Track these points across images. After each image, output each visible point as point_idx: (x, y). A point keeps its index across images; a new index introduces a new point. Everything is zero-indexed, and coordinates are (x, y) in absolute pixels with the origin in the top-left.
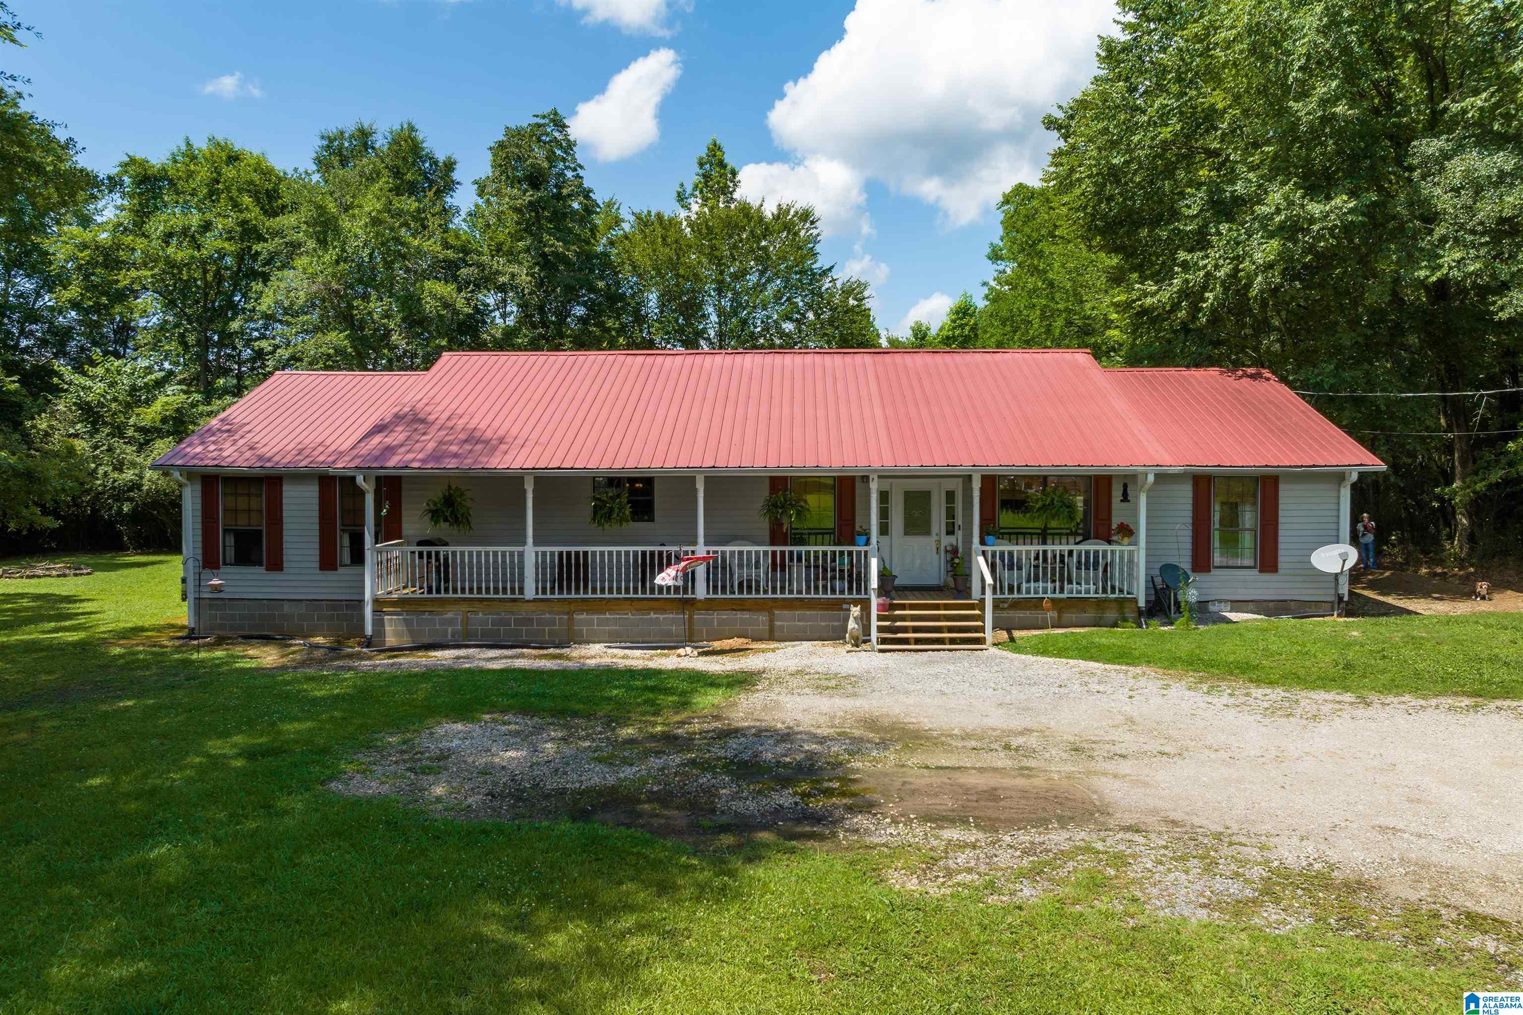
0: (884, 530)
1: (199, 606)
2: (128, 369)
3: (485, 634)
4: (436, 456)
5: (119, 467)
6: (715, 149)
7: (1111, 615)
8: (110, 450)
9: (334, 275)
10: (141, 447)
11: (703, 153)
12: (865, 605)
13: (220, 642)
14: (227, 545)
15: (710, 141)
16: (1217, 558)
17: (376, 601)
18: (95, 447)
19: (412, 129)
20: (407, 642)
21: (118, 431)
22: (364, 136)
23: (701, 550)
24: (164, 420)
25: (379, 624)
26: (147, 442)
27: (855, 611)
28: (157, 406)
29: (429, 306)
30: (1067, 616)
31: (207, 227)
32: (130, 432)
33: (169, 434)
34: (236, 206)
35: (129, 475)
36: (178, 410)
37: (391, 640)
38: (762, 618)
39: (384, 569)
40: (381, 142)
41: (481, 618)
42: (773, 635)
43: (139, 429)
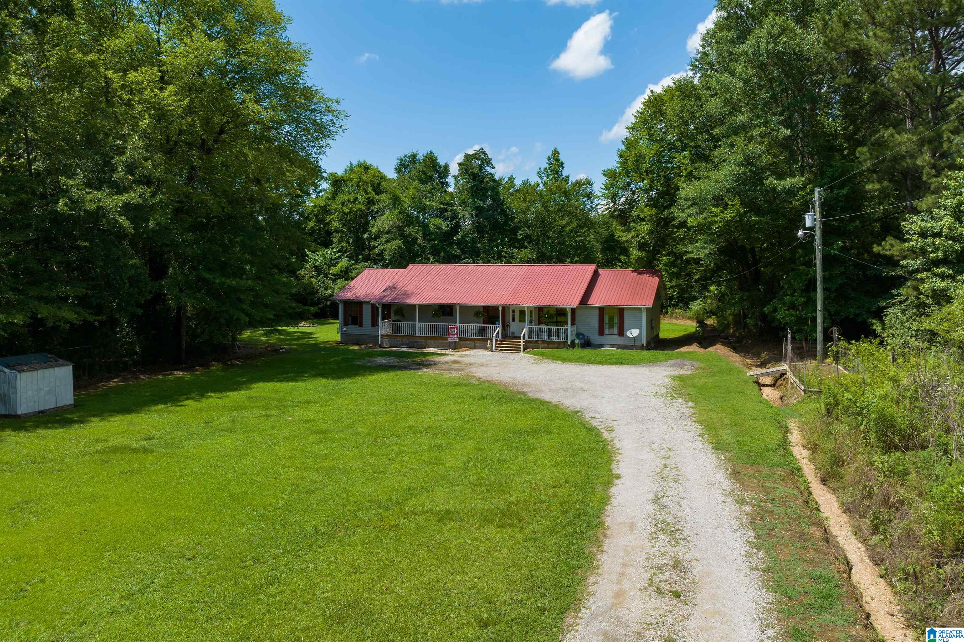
0: (513, 320)
1: (342, 335)
2: (329, 252)
3: (407, 344)
4: (395, 299)
5: (326, 289)
6: (556, 153)
7: (561, 346)
8: (323, 283)
9: (398, 219)
10: (334, 281)
11: (550, 154)
12: (492, 340)
13: (347, 344)
14: (349, 319)
15: (553, 149)
16: (607, 331)
17: (382, 335)
18: (319, 281)
19: (431, 153)
20: (389, 345)
21: (326, 276)
22: (414, 156)
23: (458, 325)
24: (341, 271)
25: (382, 341)
26: (336, 279)
27: (489, 341)
28: (339, 266)
29: (432, 228)
30: (550, 346)
31: (356, 199)
32: (330, 276)
33: (343, 277)
34: (366, 191)
35: (329, 292)
36: (346, 268)
37: (385, 345)
38: (472, 343)
39: (386, 327)
40: (420, 157)
41: (406, 340)
42: (475, 348)
43: (334, 275)
